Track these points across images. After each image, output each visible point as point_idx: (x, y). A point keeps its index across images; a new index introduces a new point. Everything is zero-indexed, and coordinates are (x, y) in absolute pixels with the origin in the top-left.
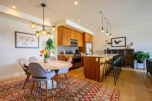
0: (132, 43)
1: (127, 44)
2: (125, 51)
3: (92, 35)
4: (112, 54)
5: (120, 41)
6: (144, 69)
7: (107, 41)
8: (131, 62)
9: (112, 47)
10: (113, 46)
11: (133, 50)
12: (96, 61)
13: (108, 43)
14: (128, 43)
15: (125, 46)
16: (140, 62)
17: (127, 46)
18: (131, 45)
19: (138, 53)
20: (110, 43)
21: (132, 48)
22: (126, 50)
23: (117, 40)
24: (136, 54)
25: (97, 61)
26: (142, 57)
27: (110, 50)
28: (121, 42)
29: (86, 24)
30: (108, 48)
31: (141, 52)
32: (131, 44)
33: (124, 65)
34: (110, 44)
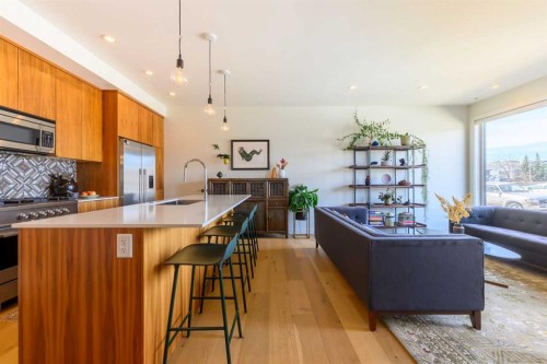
0: (283, 161)
1: (273, 164)
2: (268, 185)
3: (163, 118)
4: (231, 197)
5: (254, 152)
6: (308, 236)
7: (216, 147)
8: (281, 218)
9: (233, 169)
10: (235, 167)
11: (286, 180)
12: (120, 255)
13: (220, 156)
14: (275, 161)
15: (268, 169)
16: (300, 216)
17: (271, 168)
18: (283, 168)
19: (297, 192)
20: (226, 157)
21: (284, 174)
22: (269, 180)
23: (248, 147)
24: (292, 194)
25: (125, 260)
26: (304, 203)
27: (227, 180)
28: (258, 153)
29: (109, 39)
30: (219, 175)
31: (302, 188)
32: (281, 165)
33: (265, 229)
34: (228, 161)
